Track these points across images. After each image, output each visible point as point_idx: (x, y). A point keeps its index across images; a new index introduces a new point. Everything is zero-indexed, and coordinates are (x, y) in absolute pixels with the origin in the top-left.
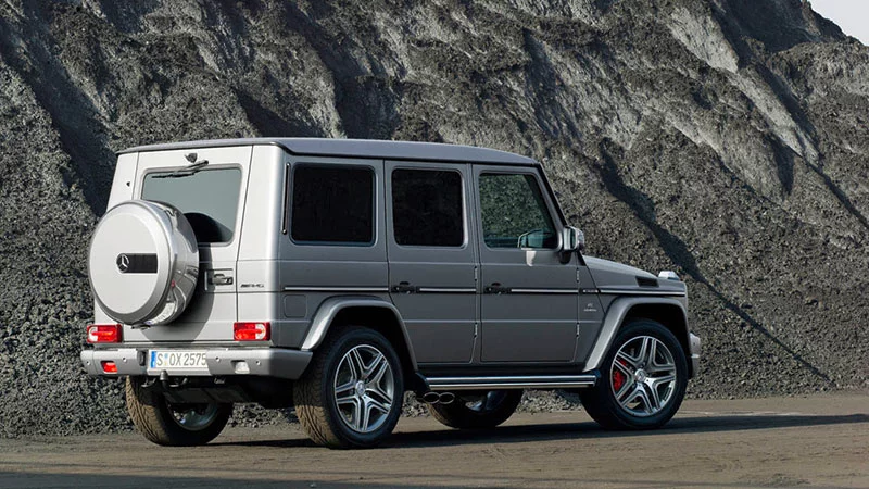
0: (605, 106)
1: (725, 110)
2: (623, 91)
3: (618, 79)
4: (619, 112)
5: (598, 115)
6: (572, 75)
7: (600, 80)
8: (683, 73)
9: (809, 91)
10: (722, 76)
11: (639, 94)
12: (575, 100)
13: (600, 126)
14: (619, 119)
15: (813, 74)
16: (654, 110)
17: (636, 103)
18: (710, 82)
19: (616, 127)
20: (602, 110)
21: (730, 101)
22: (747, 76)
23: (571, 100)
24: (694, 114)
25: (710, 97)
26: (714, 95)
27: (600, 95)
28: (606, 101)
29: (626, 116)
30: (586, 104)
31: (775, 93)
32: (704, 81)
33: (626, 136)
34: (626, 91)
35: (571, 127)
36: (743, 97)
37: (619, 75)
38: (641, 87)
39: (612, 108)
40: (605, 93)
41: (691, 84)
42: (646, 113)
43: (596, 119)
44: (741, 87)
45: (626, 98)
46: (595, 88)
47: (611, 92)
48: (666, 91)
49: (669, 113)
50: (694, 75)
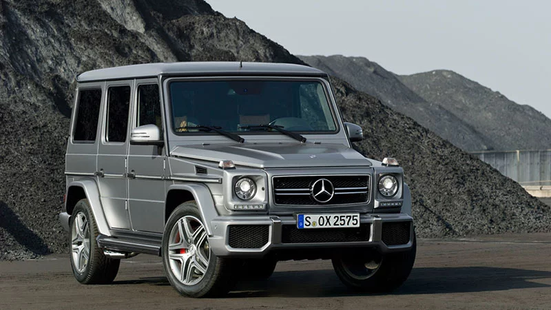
0: (56, 53)
1: (136, 58)
2: (69, 44)
3: (65, 36)
4: (66, 58)
5: (52, 59)
6: (35, 32)
7: (53, 36)
8: (109, 32)
9: (191, 47)
10: (135, 35)
11: (79, 47)
12: (37, 49)
13: (53, 67)
14: (65, 62)
15: (194, 36)
16: (89, 57)
17: (78, 52)
18: (127, 40)
19: (64, 68)
20: (55, 57)
21: (140, 52)
22: (151, 36)
23: (34, 49)
24: (116, 60)
25: (127, 49)
26: (129, 48)
27: (53, 46)
28: (58, 51)
29: (71, 61)
30: (44, 52)
31: (169, 47)
32: (123, 39)
33: (70, 74)
34: (71, 44)
35: (33, 67)
36: (149, 50)
37: (66, 33)
38: (80, 41)
39: (61, 55)
40: (57, 45)
41: (114, 40)
42: (84, 59)
43: (50, 62)
44: (147, 43)
45: (71, 49)
46: (50, 42)
47: (60, 44)
48: (97, 45)
49: (99, 60)
50: (116, 34)
